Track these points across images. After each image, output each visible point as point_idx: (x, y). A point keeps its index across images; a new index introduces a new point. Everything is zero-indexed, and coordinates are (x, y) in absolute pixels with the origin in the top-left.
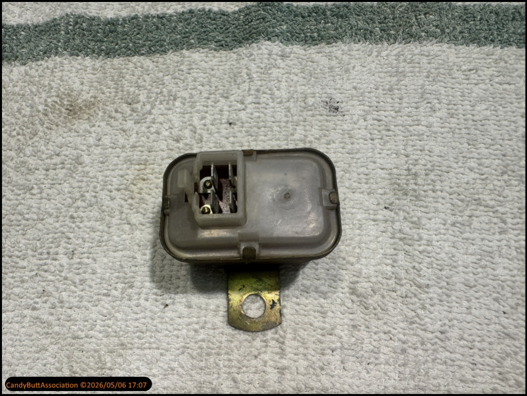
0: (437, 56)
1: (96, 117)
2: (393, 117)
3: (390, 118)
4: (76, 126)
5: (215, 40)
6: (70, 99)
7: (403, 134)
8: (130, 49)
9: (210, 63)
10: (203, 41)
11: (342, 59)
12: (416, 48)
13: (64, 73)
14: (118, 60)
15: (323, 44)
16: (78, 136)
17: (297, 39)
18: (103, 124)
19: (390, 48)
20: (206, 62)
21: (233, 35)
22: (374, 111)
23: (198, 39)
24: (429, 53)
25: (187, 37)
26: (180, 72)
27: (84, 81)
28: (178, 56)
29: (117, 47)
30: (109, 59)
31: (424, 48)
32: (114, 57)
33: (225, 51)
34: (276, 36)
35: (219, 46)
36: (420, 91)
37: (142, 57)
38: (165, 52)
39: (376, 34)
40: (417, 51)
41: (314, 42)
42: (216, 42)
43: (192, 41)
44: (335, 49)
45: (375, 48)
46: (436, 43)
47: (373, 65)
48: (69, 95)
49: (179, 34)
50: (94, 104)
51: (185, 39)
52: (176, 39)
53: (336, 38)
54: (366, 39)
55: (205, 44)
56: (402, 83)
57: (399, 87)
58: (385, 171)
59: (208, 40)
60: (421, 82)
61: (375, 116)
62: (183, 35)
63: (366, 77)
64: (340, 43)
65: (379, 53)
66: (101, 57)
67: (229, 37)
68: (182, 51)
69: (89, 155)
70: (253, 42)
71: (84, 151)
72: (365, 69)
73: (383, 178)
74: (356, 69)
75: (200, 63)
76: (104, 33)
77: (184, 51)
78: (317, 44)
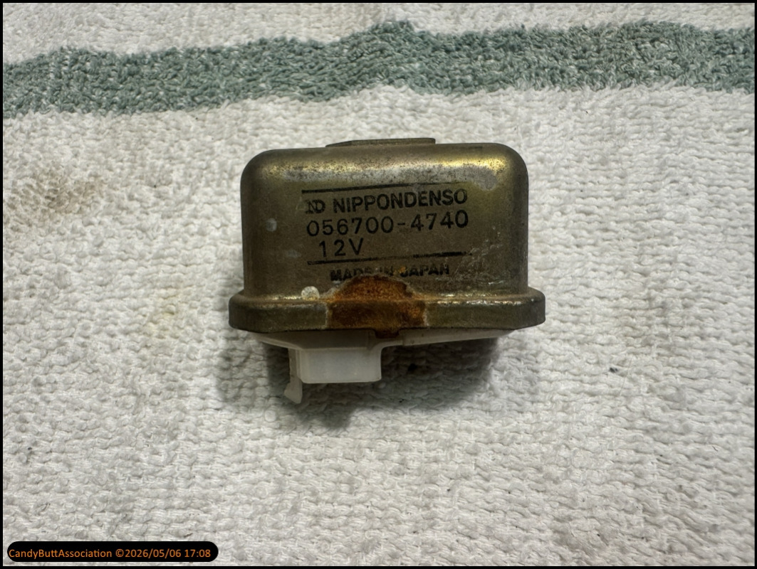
0: (679, 107)
1: (96, 208)
2: (612, 208)
3: (608, 210)
4: (59, 225)
5: (301, 85)
6: (54, 181)
7: (633, 235)
8: (159, 100)
9: (292, 119)
10: (281, 84)
11: (516, 114)
12: (642, 94)
13: (48, 140)
14: (139, 117)
15: (482, 92)
16: (63, 240)
17: (438, 85)
18: (107, 220)
19: (596, 95)
20: (285, 118)
21: (331, 78)
22: (577, 197)
23: (273, 81)
24: (666, 102)
25: (255, 80)
26: (241, 134)
27: (80, 150)
28: (238, 109)
29: (138, 97)
30: (124, 116)
31: (657, 94)
32: (133, 112)
33: (317, 101)
34: (403, 77)
35: (308, 94)
36: (656, 162)
37: (179, 112)
38: (217, 104)
39: (571, 74)
40: (644, 99)
41: (467, 89)
42: (302, 87)
43: (263, 85)
44: (502, 98)
45: (571, 97)
46: (676, 86)
47: (570, 124)
48: (53, 175)
49: (242, 76)
50: (92, 187)
51: (251, 83)
52: (237, 84)
53: (504, 81)
54: (554, 83)
55: (284, 90)
56: (621, 150)
57: (617, 157)
58: (606, 302)
59: (289, 85)
60: (657, 147)
61: (580, 206)
62: (248, 77)
63: (558, 142)
64: (510, 88)
65: (578, 103)
66: (111, 112)
67: (324, 80)
68: (245, 101)
69: (79, 271)
70: (363, 87)
71: (70, 264)
72: (555, 130)
73: (605, 315)
74: (541, 129)
75: (274, 120)
76: (120, 76)
77: (249, 101)
78: (472, 92)
